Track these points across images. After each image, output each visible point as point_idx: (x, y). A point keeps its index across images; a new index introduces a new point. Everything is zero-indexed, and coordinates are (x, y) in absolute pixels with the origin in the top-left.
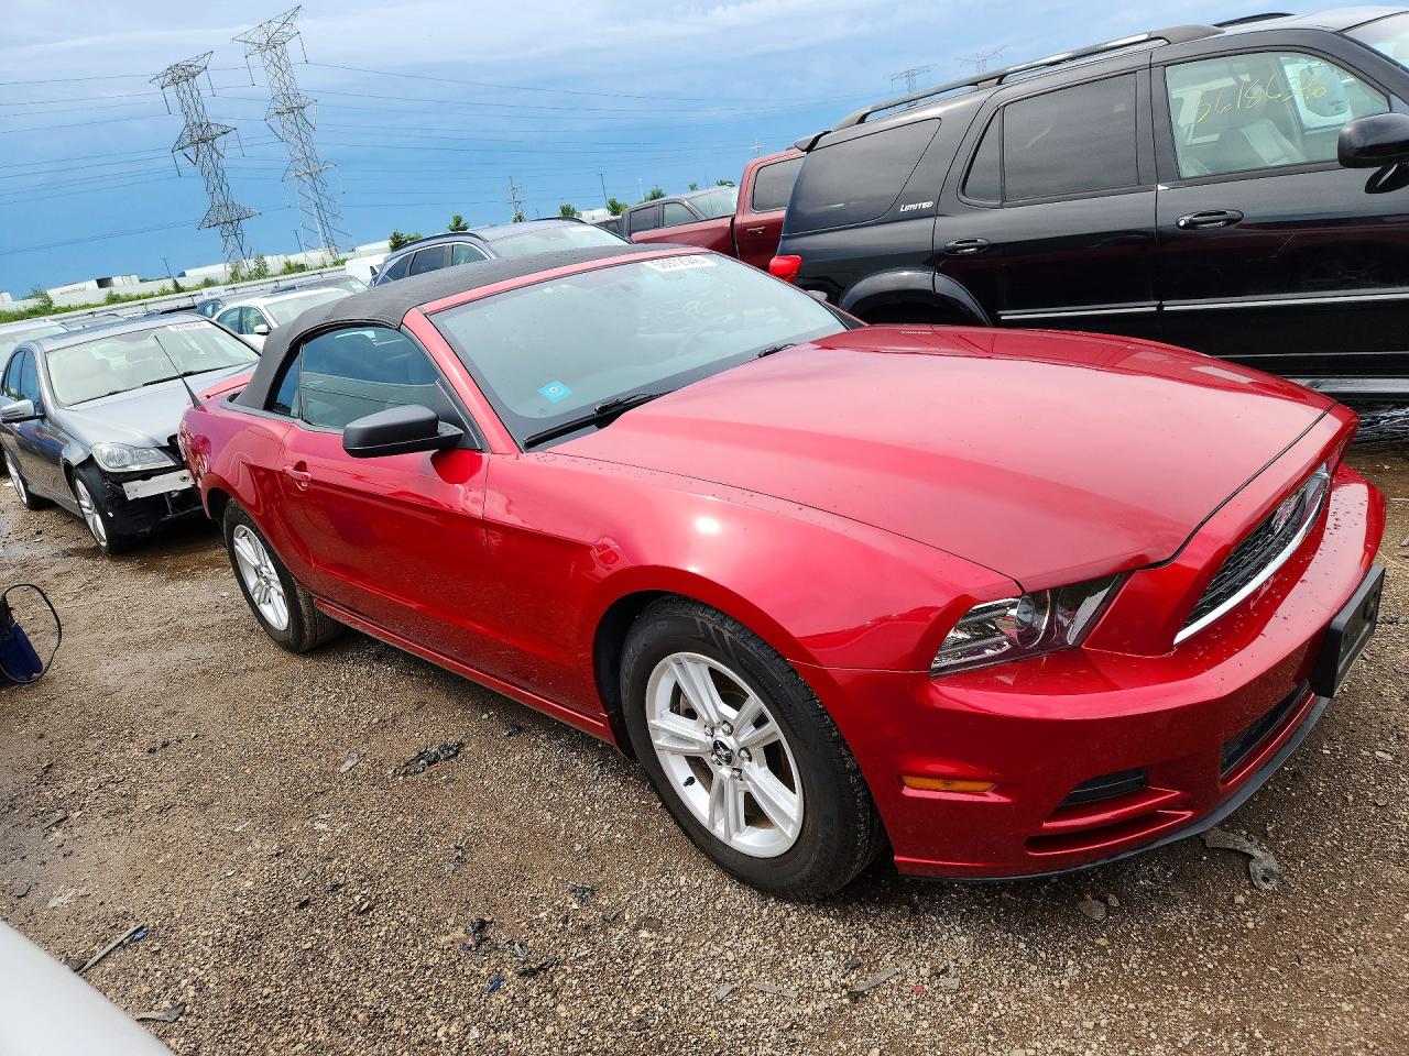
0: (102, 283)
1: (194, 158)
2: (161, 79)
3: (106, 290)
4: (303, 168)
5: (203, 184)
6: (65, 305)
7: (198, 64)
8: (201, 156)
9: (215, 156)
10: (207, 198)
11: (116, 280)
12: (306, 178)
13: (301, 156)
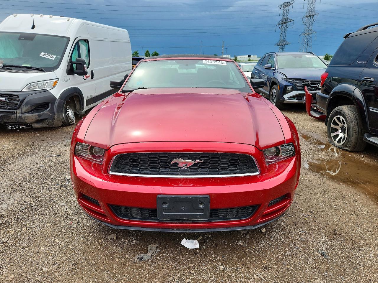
0: (249, 56)
1: (280, 27)
2: (281, 6)
3: (249, 58)
4: (307, 32)
5: (280, 34)
6: (239, 60)
7: (291, 2)
8: (282, 27)
9: (286, 27)
10: (280, 38)
11: (252, 56)
12: (306, 35)
13: (308, 29)
